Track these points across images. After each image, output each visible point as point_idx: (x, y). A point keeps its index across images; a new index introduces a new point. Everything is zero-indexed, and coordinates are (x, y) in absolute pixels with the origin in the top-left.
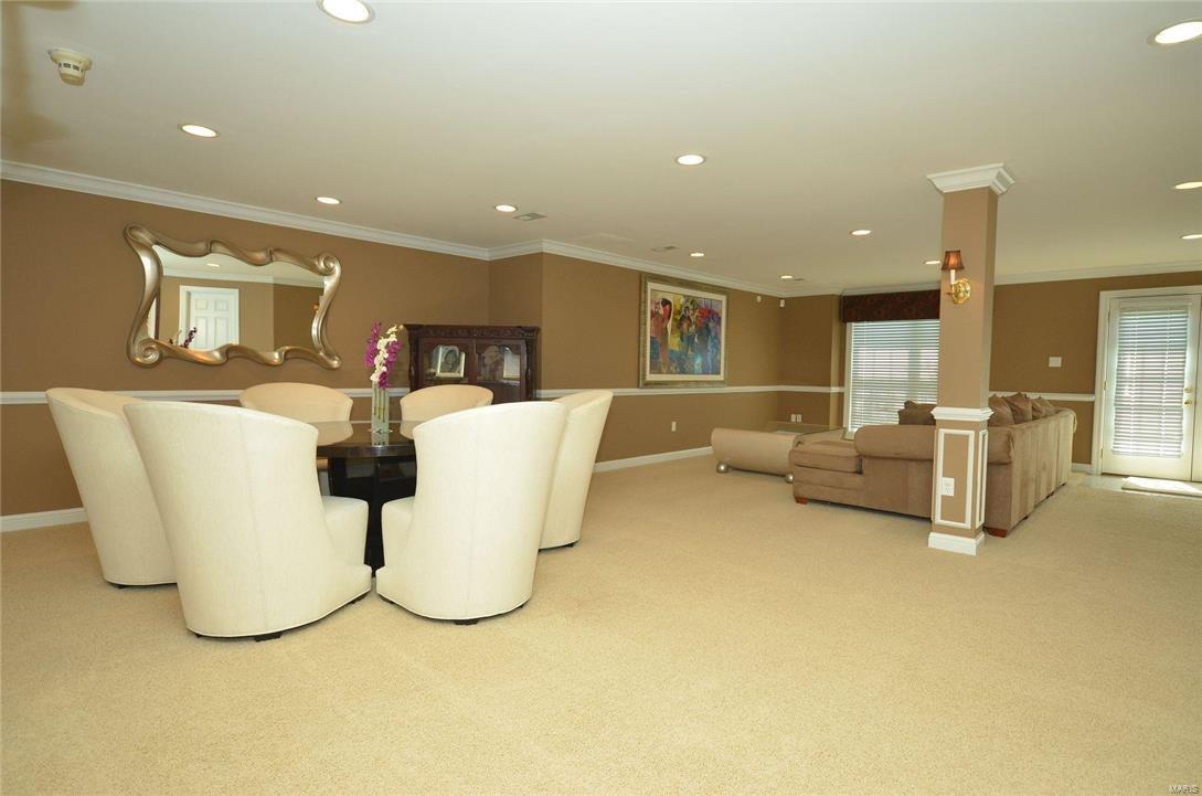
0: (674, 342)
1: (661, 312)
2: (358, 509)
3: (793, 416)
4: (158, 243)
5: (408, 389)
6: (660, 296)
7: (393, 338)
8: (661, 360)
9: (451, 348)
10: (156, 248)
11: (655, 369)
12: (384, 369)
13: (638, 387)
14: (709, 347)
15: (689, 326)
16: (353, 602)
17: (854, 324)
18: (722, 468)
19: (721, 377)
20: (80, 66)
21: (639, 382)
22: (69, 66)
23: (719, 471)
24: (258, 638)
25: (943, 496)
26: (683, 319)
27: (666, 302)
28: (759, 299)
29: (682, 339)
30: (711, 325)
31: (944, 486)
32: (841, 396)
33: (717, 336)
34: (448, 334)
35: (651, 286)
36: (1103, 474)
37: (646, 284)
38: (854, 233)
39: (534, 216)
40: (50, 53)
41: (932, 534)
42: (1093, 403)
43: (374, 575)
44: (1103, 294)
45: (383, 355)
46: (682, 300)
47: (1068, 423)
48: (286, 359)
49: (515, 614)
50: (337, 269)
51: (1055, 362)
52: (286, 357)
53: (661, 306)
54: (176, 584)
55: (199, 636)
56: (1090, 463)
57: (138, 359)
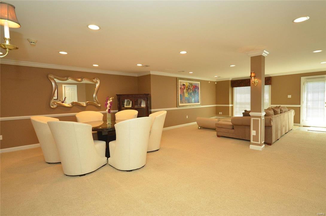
0: (186, 95)
1: (183, 87)
2: (103, 143)
3: (220, 113)
4: (55, 78)
5: (118, 111)
6: (182, 84)
7: (111, 101)
8: (183, 100)
9: (128, 100)
10: (55, 79)
11: (182, 102)
12: (109, 108)
13: (177, 107)
14: (196, 96)
15: (190, 90)
16: (103, 166)
17: (235, 88)
18: (200, 128)
19: (199, 103)
20: (35, 42)
21: (177, 106)
22: (32, 42)
23: (199, 129)
24: (80, 176)
25: (253, 135)
26: (188, 89)
27: (184, 85)
28: (209, 82)
29: (188, 94)
30: (196, 90)
31: (253, 133)
32: (232, 107)
33: (198, 93)
34: (128, 96)
35: (180, 81)
36: (303, 126)
37: (178, 80)
38: (231, 66)
39: (147, 66)
40: (28, 39)
41: (250, 145)
42: (300, 107)
43: (108, 159)
44: (302, 78)
45: (109, 105)
46: (188, 84)
47: (292, 113)
48: (87, 105)
49: (141, 169)
50: (99, 82)
51: (290, 96)
52: (87, 104)
53: (182, 86)
54: (61, 162)
55: (67, 175)
56: (300, 123)
57: (52, 107)
